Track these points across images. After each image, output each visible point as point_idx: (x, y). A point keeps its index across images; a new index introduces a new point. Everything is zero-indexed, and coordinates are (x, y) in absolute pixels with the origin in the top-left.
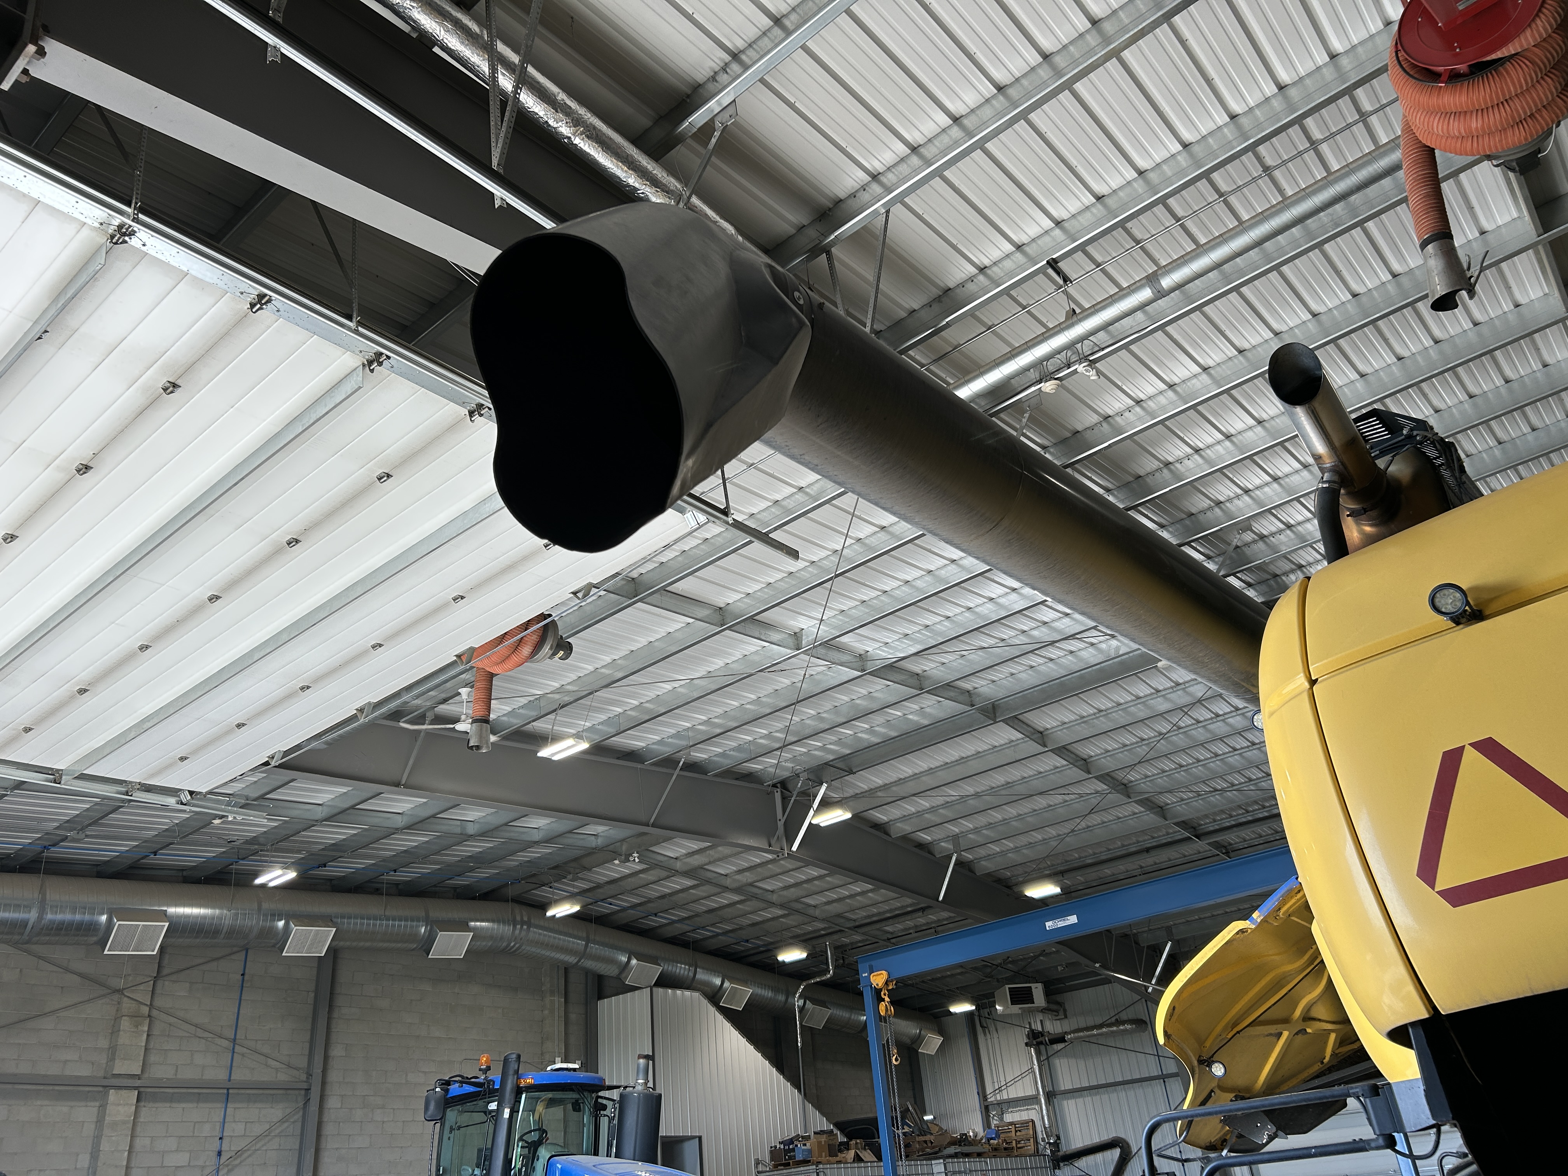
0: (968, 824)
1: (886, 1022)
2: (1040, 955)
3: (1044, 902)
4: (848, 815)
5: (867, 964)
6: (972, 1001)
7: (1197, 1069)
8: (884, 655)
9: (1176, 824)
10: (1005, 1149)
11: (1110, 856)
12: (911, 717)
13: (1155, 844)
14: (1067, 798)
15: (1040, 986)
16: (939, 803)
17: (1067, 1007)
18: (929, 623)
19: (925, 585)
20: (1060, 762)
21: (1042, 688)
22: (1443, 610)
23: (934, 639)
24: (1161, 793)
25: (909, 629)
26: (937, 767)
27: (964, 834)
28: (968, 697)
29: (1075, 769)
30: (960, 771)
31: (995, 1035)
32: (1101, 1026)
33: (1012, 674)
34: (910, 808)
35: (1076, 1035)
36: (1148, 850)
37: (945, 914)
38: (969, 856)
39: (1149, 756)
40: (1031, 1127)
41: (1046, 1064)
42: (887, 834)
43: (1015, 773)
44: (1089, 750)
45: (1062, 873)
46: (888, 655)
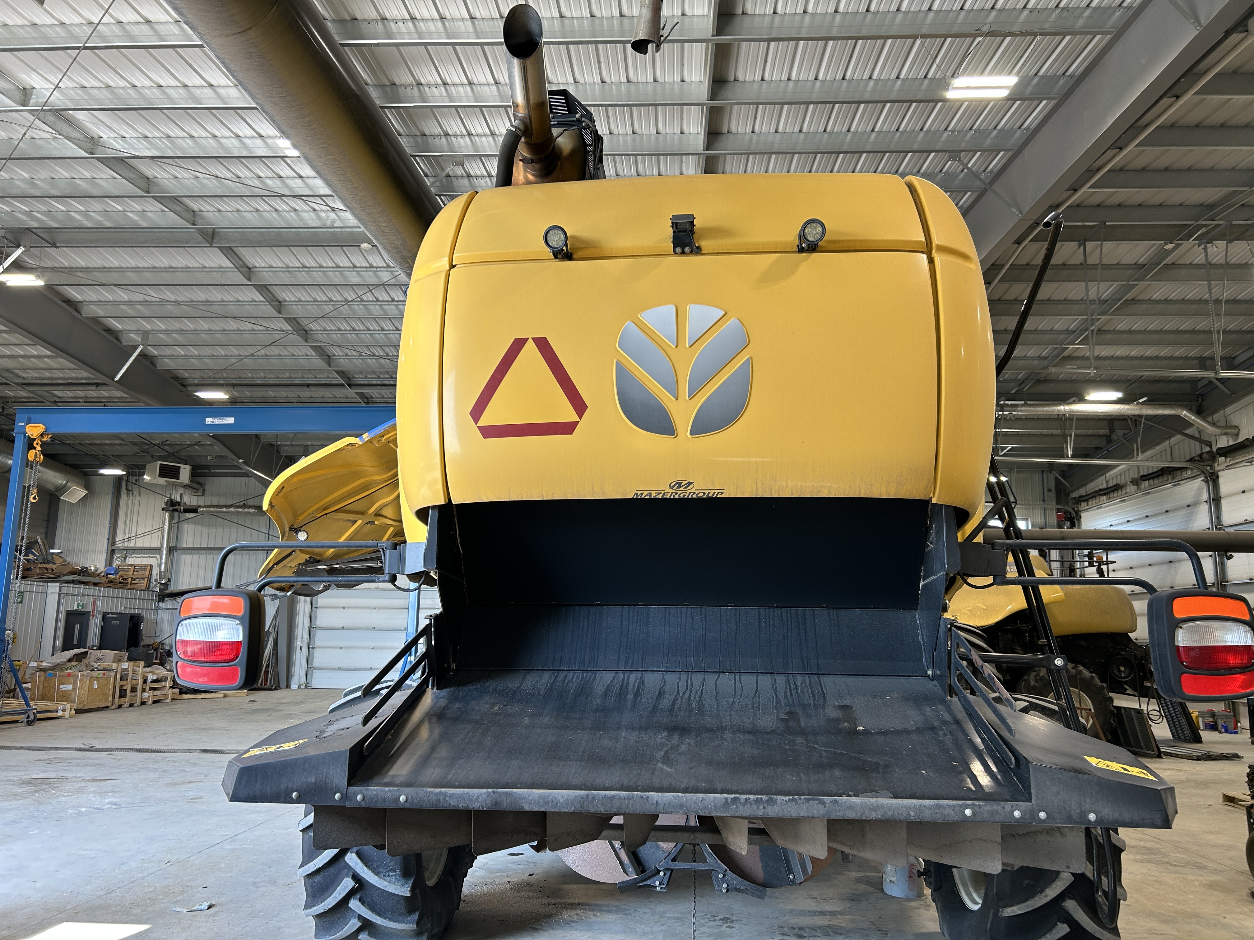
0: (161, 325)
1: (31, 468)
2: (195, 444)
3: (210, 403)
4: (40, 283)
5: (26, 416)
6: (126, 467)
7: (287, 534)
8: (118, 146)
9: (337, 372)
10: (120, 583)
11: (277, 382)
12: (130, 215)
13: (316, 382)
14: (255, 327)
15: (188, 468)
16: (138, 299)
17: (206, 488)
18: (171, 134)
19: (177, 96)
20: (259, 297)
21: (262, 232)
22: (550, 244)
23: (172, 151)
24: (332, 345)
25: (150, 132)
26: (144, 268)
27: (155, 332)
28: (193, 216)
29: (269, 307)
30: (167, 278)
31: (137, 497)
32: (230, 506)
33: (238, 211)
34: (107, 295)
35: (208, 509)
36: (308, 385)
37: (118, 394)
38: (154, 351)
39: (331, 315)
40: (148, 571)
41: (175, 528)
42: (78, 311)
43: (216, 295)
44: (286, 295)
45: (234, 385)
46: (122, 148)
